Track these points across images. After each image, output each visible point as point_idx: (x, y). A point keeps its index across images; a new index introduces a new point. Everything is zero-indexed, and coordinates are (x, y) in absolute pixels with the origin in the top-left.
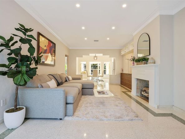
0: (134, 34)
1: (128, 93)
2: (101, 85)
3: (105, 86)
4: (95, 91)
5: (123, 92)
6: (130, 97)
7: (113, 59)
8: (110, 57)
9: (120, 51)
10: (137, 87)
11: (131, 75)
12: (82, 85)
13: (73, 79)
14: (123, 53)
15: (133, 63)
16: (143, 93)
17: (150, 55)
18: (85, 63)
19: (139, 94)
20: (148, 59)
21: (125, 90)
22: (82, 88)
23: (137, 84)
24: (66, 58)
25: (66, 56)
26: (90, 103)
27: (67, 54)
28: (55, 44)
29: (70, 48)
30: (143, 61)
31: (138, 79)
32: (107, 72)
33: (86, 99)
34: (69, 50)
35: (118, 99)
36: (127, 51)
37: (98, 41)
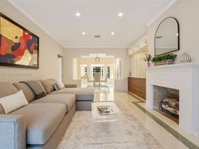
0: (148, 25)
1: (141, 104)
2: (105, 92)
3: (109, 92)
4: (94, 106)
5: (134, 103)
6: (144, 110)
7: (118, 60)
8: (115, 57)
9: (127, 50)
10: (154, 96)
11: (144, 80)
12: (76, 96)
13: (66, 86)
14: (131, 52)
15: (149, 64)
16: (163, 106)
17: (179, 49)
18: (86, 66)
19: (157, 107)
20: (176, 56)
21: (136, 100)
22: (77, 101)
23: (154, 93)
24: (60, 59)
25: (59, 56)
26: (86, 128)
27: (61, 54)
28: (38, 38)
29: (65, 47)
30: (168, 59)
31: (155, 86)
32: (112, 76)
33: (81, 119)
34: (64, 49)
35: (129, 118)
36: (136, 49)
37: (99, 36)
